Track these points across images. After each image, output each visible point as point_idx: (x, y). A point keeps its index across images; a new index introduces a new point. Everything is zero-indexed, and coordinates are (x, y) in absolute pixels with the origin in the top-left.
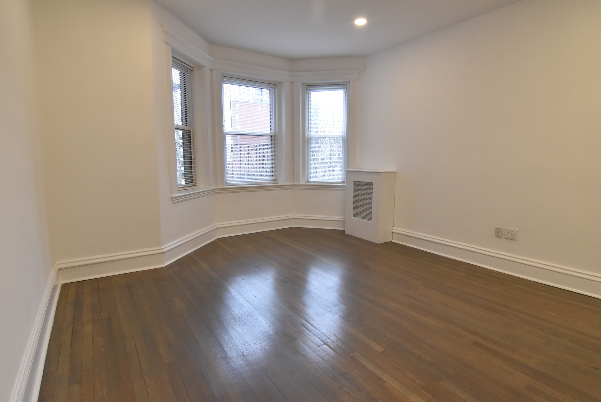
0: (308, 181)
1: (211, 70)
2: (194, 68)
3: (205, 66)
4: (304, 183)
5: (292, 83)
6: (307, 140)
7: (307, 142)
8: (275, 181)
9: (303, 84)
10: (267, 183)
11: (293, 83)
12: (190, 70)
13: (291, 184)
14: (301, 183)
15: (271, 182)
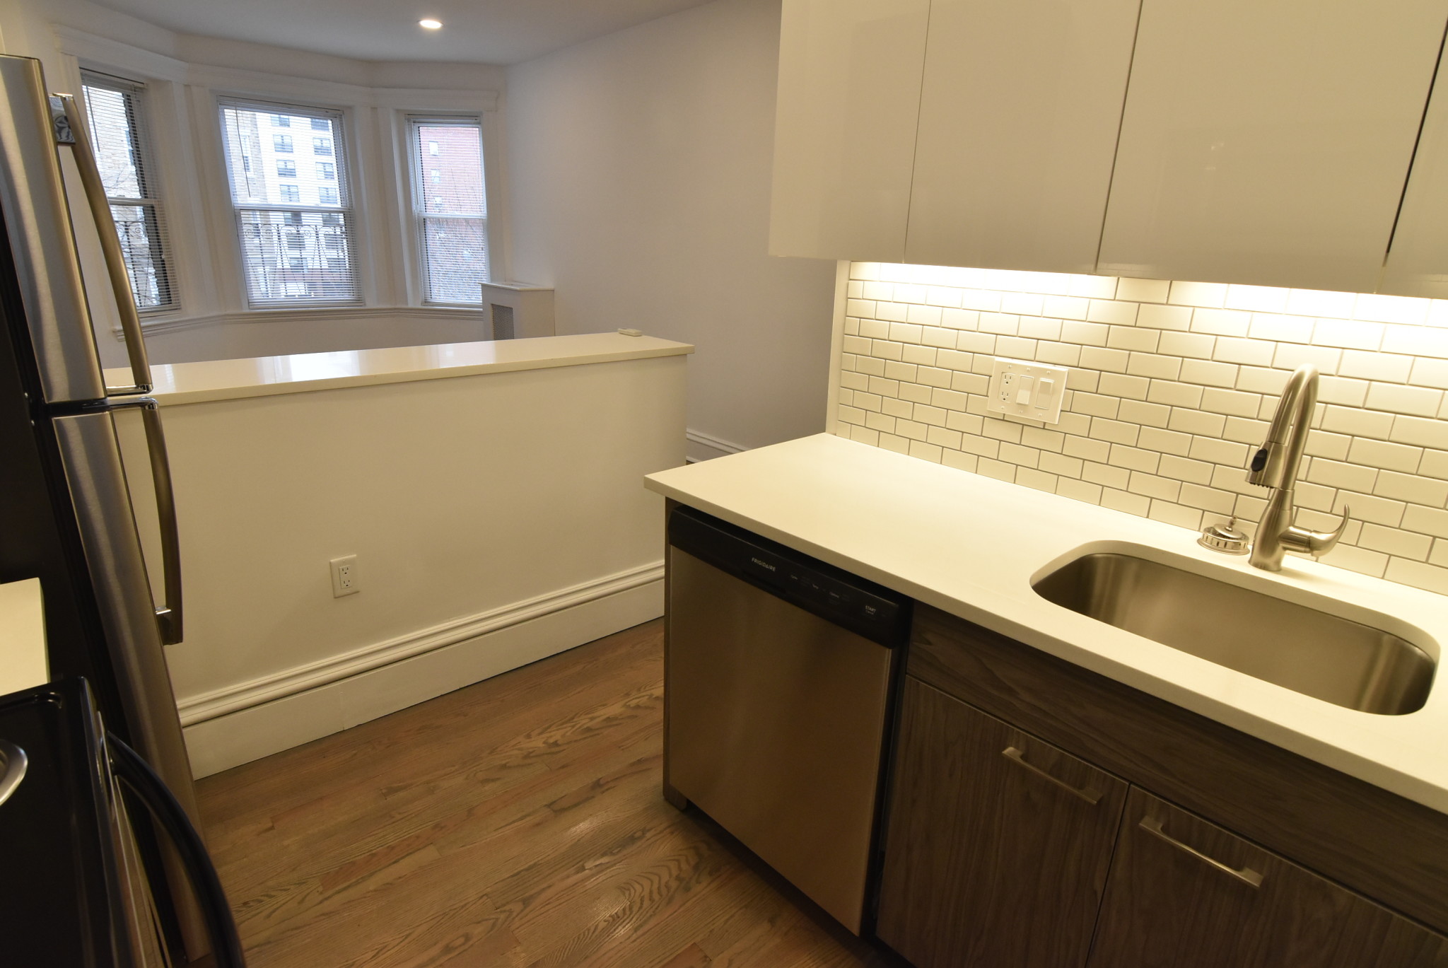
0: (426, 302)
1: (187, 86)
2: (147, 85)
3: (171, 82)
4: (420, 307)
5: (374, 109)
6: (419, 222)
7: (419, 227)
8: (359, 300)
9: (398, 111)
10: (341, 305)
11: (376, 108)
12: (140, 88)
13: (389, 306)
14: (410, 306)
15: (348, 303)
